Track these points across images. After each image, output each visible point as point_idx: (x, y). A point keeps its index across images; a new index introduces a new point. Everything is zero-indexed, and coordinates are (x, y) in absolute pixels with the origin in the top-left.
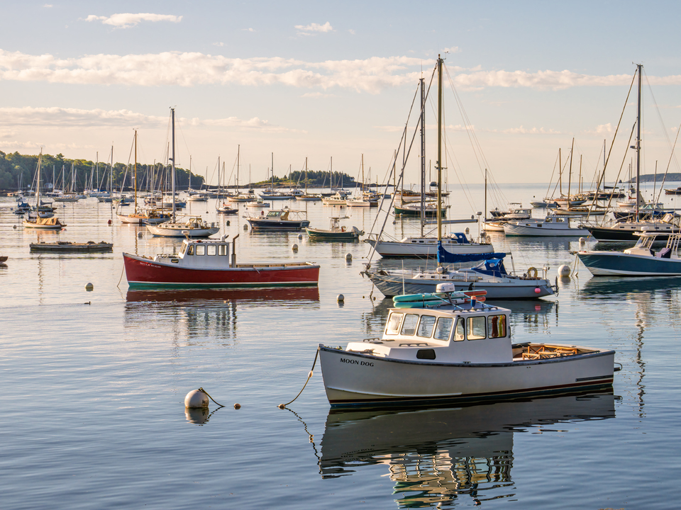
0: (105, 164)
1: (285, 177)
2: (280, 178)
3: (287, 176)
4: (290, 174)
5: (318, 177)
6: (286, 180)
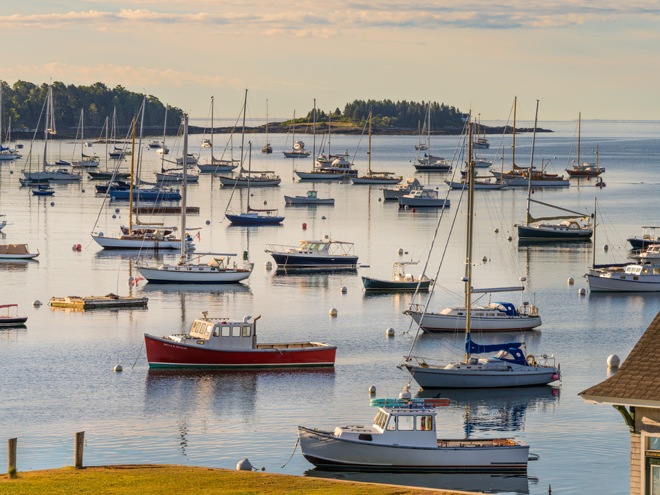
1: (338, 111)
2: (327, 112)
3: (342, 110)
4: (348, 107)
5: (400, 113)
6: (338, 118)
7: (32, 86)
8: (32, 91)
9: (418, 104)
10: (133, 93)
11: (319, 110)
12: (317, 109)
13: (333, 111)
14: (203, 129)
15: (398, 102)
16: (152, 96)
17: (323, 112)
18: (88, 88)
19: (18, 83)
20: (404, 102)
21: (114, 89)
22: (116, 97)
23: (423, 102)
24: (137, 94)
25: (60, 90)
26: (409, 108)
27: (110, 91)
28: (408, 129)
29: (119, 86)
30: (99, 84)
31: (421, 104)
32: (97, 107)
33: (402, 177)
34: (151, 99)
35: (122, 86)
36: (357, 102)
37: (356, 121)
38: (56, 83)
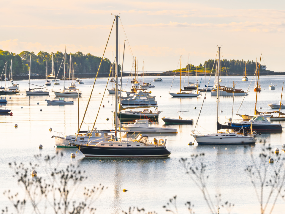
0: (29, 53)
1: (201, 65)
2: (195, 66)
3: (203, 64)
4: (205, 63)
5: (231, 66)
6: (200, 68)
7: (47, 54)
8: (46, 56)
9: (240, 61)
10: (96, 57)
11: (191, 65)
12: (190, 64)
13: (199, 65)
14: (129, 74)
15: (231, 60)
16: (106, 58)
17: (193, 66)
18: (74, 54)
19: (40, 52)
20: (234, 60)
21: (87, 55)
22: (87, 58)
23: (243, 60)
24: (98, 57)
25: (60, 56)
26: (235, 63)
27: (84, 56)
28: (235, 73)
29: (89, 53)
30: (79, 53)
31: (242, 61)
32: (77, 64)
33: (151, 92)
34: (105, 60)
35: (91, 54)
36: (210, 61)
37: (209, 69)
38: (58, 52)
